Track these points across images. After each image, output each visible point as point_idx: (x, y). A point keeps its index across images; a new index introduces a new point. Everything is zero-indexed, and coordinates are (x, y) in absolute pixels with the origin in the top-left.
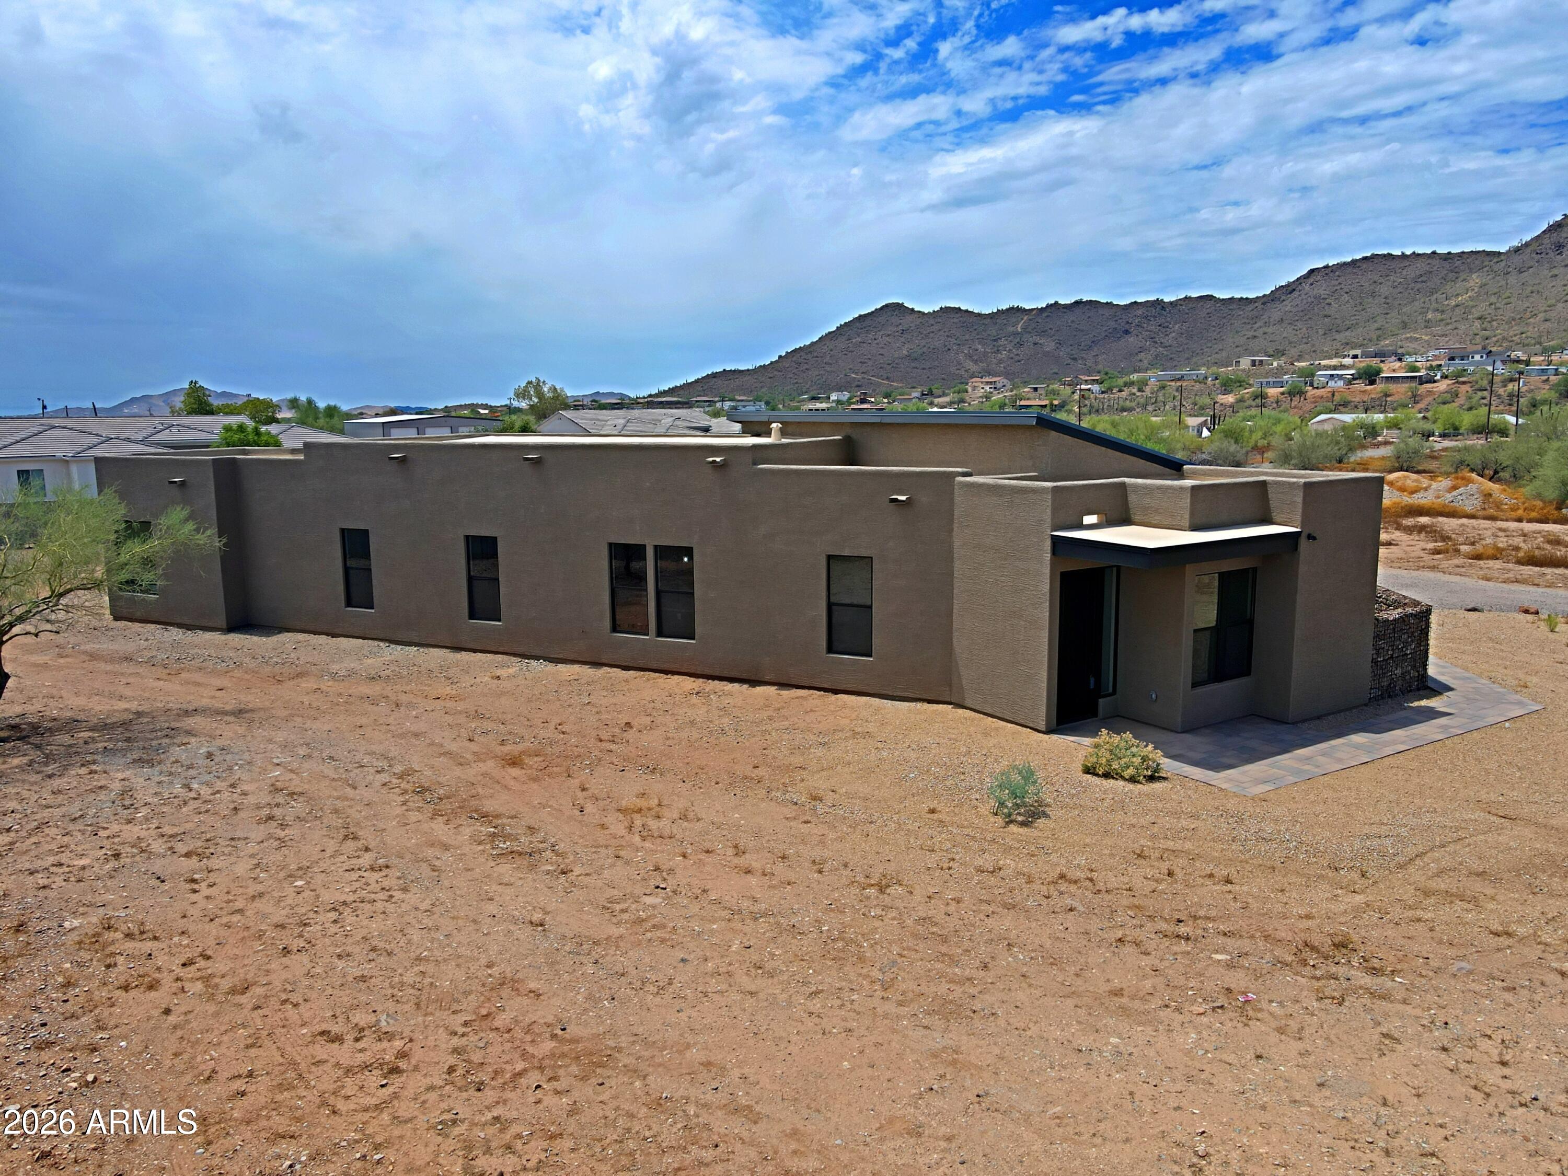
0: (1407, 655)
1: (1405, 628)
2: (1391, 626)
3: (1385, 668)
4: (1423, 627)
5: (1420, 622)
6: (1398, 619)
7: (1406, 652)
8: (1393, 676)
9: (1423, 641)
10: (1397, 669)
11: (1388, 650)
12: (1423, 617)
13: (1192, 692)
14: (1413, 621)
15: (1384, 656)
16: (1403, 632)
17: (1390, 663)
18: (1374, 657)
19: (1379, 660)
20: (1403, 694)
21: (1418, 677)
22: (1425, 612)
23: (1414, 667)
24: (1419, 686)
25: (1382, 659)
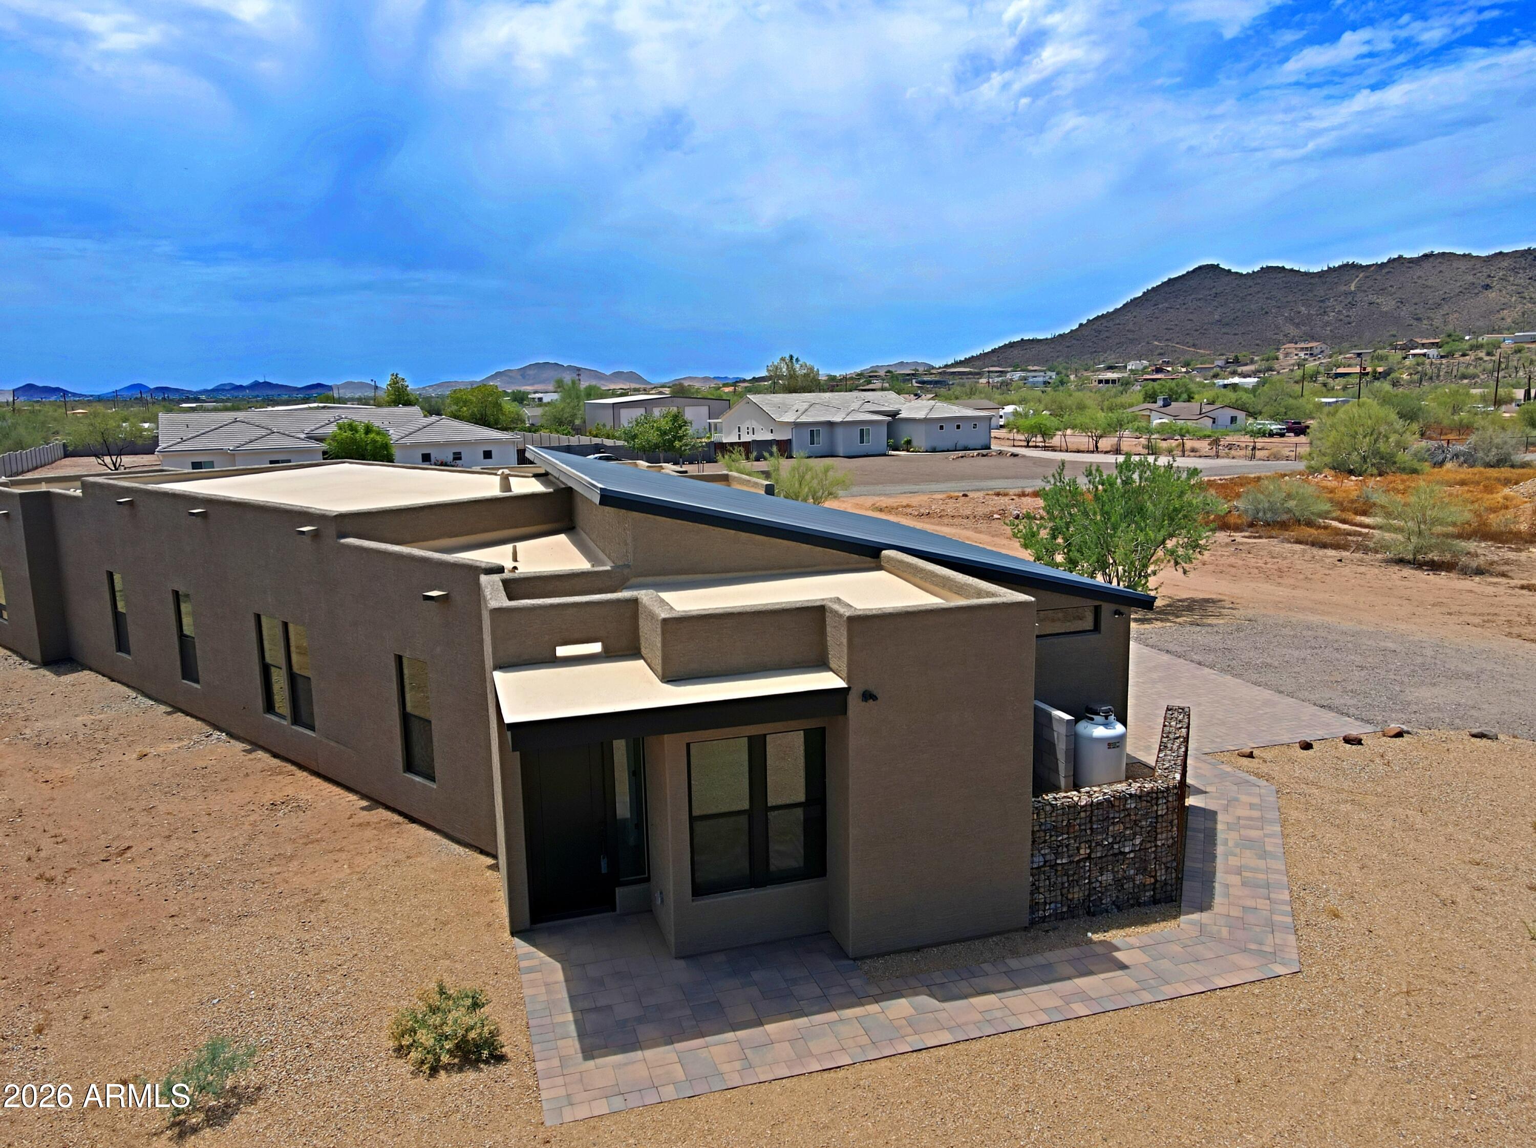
0: (1123, 854)
1: (1117, 815)
2: (1083, 815)
3: (1075, 873)
4: (1160, 813)
5: (1152, 806)
6: (1100, 804)
7: (1122, 850)
8: (1094, 885)
9: (1162, 833)
10: (1102, 875)
11: (1078, 849)
12: (1157, 798)
13: (695, 904)
14: (1133, 806)
15: (1069, 857)
16: (1112, 821)
17: (1085, 866)
18: (1048, 858)
19: (1059, 861)
20: (1119, 909)
21: (1155, 884)
22: (1163, 792)
23: (1143, 870)
24: (1158, 897)
25: (1064, 861)
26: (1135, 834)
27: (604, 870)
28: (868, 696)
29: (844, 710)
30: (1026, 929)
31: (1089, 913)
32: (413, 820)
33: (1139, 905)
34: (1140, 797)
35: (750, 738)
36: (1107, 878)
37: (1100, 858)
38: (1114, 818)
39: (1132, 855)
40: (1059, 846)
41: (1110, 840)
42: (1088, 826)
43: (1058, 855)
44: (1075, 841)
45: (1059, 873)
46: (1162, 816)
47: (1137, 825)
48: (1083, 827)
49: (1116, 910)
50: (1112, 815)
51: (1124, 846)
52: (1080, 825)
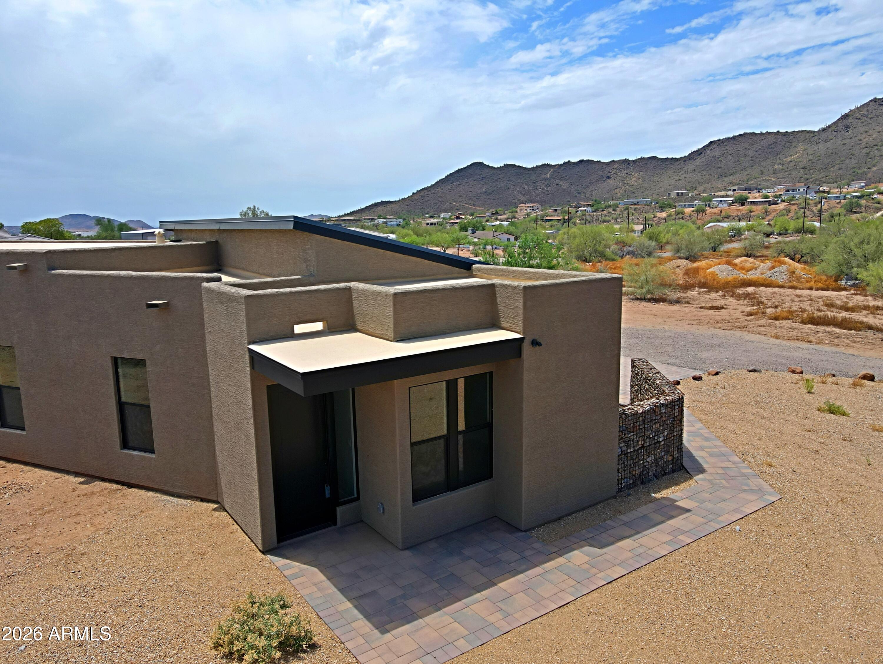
0: (659, 442)
1: (657, 418)
2: (641, 418)
3: (636, 458)
4: (676, 415)
5: (672, 410)
6: (648, 411)
7: (658, 440)
8: (645, 464)
9: (676, 427)
10: (649, 457)
11: (638, 441)
12: (675, 405)
13: (414, 507)
14: (664, 411)
15: (634, 447)
16: (654, 422)
17: (641, 452)
18: (623, 449)
19: (629, 451)
20: (657, 479)
21: (673, 460)
22: (677, 401)
23: (667, 452)
24: (674, 468)
25: (632, 450)
26: (664, 429)
27: (328, 495)
28: (535, 343)
29: (519, 354)
30: (615, 497)
31: (643, 483)
32: (130, 486)
33: (665, 474)
34: (667, 405)
35: (448, 382)
36: (651, 459)
37: (649, 446)
38: (655, 420)
39: (663, 443)
40: (629, 441)
41: (653, 434)
42: (643, 426)
43: (628, 446)
44: (637, 436)
45: (629, 458)
46: (676, 416)
47: (665, 423)
48: (641, 427)
49: (655, 479)
50: (654, 418)
51: (660, 437)
52: (639, 426)
